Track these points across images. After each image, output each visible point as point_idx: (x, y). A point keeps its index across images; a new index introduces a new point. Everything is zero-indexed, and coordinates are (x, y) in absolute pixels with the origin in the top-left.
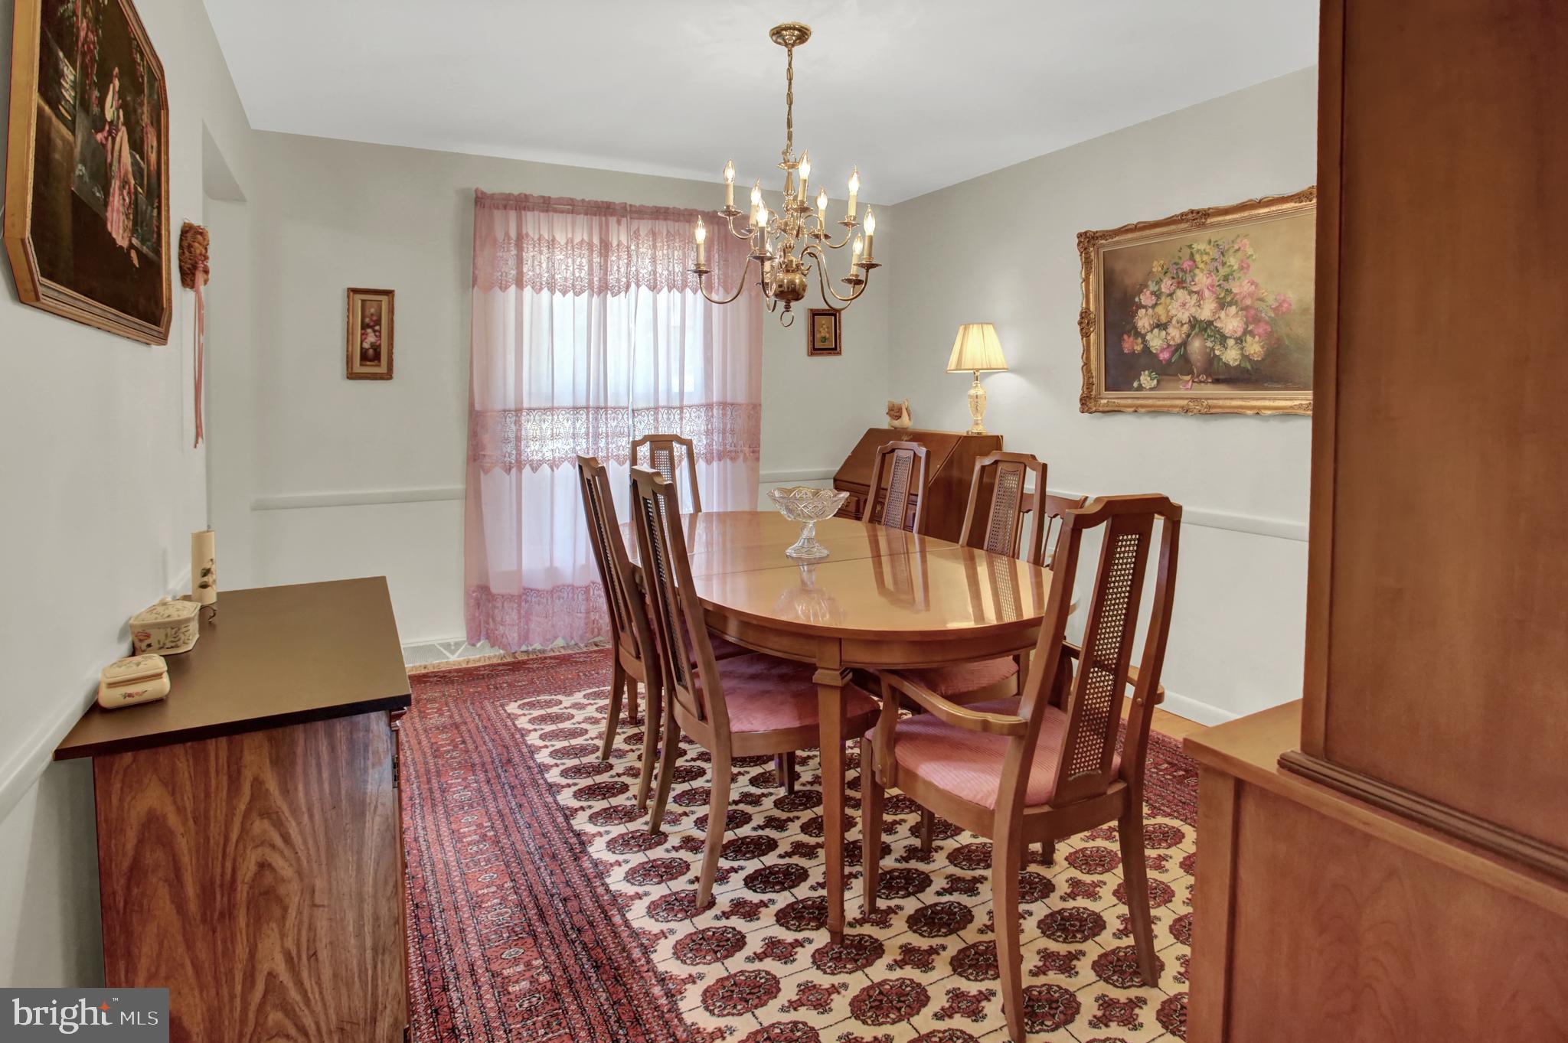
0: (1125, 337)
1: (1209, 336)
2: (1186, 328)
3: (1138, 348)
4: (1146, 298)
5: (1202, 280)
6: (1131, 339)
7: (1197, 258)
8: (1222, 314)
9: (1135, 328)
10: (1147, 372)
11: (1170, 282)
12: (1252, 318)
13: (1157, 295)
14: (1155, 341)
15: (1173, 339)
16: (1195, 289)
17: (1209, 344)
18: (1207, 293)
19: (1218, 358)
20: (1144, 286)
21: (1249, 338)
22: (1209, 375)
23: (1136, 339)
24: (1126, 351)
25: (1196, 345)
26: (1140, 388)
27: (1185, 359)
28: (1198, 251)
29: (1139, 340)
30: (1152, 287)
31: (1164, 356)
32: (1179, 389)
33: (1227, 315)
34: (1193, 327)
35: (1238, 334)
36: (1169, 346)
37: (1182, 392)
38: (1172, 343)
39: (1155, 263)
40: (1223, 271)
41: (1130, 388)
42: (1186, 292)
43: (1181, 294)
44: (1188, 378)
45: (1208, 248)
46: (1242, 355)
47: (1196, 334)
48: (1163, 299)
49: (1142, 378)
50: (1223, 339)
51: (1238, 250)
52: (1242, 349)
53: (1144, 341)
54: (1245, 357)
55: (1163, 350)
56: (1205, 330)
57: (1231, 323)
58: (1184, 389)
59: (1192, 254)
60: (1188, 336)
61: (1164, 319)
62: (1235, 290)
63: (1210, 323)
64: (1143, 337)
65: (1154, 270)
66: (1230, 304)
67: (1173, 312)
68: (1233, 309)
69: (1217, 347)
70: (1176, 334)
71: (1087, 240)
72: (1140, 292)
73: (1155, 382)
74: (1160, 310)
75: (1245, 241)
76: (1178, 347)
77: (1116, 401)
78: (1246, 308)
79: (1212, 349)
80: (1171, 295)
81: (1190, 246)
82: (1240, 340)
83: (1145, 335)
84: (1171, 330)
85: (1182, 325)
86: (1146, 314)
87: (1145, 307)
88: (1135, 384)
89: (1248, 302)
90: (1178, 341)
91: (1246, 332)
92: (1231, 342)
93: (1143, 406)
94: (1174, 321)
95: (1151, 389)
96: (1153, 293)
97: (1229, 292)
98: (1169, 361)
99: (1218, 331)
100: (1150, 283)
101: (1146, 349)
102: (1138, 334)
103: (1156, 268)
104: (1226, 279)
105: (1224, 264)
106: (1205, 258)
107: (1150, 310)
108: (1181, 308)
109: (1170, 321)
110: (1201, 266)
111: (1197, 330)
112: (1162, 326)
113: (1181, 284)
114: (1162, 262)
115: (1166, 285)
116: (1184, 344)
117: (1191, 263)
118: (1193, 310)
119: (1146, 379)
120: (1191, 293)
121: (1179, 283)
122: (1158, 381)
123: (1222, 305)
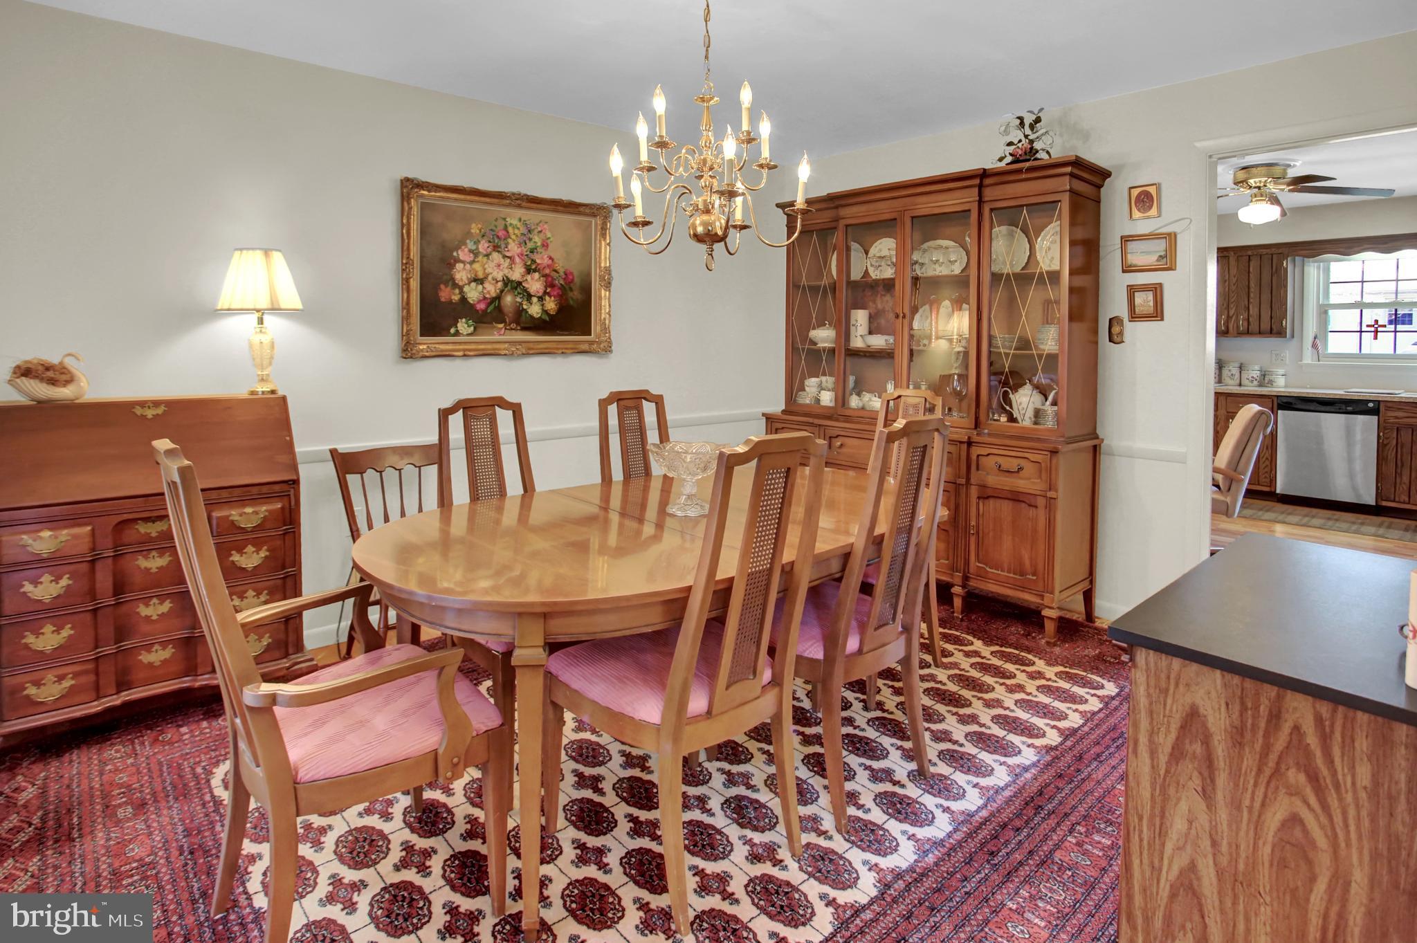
0: (442, 286)
1: (519, 293)
2: (500, 285)
3: (456, 298)
4: (463, 254)
5: (514, 248)
6: (449, 288)
7: (510, 230)
8: (529, 277)
9: (453, 279)
10: (464, 320)
11: (486, 245)
12: (550, 284)
13: (475, 253)
14: (473, 294)
15: (489, 292)
16: (508, 254)
17: (519, 300)
18: (517, 260)
19: (525, 311)
20: (462, 243)
21: (547, 298)
22: (518, 323)
23: (454, 289)
24: (443, 300)
25: (508, 299)
26: (457, 334)
27: (499, 309)
28: (511, 224)
29: (457, 291)
30: (471, 245)
31: (482, 306)
32: (494, 335)
33: (532, 279)
34: (506, 285)
35: (540, 294)
36: (485, 298)
37: (496, 337)
38: (487, 296)
39: (473, 225)
40: (530, 245)
41: (449, 334)
42: (500, 256)
43: (496, 256)
44: (501, 326)
45: (519, 225)
46: (543, 310)
47: (509, 291)
48: (480, 258)
49: (459, 325)
50: (529, 296)
51: (540, 232)
52: (543, 305)
53: (461, 291)
54: (545, 312)
55: (479, 301)
56: (516, 288)
57: (535, 285)
58: (498, 335)
59: (506, 226)
60: (502, 291)
61: (481, 275)
62: (538, 261)
63: (519, 283)
64: (461, 288)
65: (473, 231)
66: (535, 271)
67: (489, 270)
68: (536, 275)
69: (525, 303)
70: (491, 289)
71: (409, 188)
72: (457, 248)
73: (472, 328)
74: (477, 266)
75: (546, 226)
76: (493, 300)
77: (437, 346)
78: (545, 276)
79: (521, 304)
80: (487, 255)
81: (505, 219)
82: (541, 299)
83: (463, 286)
84: (487, 285)
85: (497, 282)
86: (464, 269)
87: (463, 262)
88: (452, 331)
89: (547, 271)
90: (494, 295)
91: (545, 293)
92: (535, 300)
93: (470, 350)
94: (490, 278)
95: (469, 335)
96: (471, 251)
97: (533, 261)
98: (485, 311)
99: (525, 290)
100: (468, 241)
101: (464, 299)
102: (455, 285)
103: (475, 229)
104: (532, 251)
105: (530, 239)
106: (516, 231)
107: (468, 266)
108: (496, 269)
109: (486, 278)
110: (513, 237)
111: (509, 287)
112: (479, 281)
113: (496, 248)
114: (480, 226)
115: (483, 246)
116: (498, 298)
117: (504, 232)
118: (506, 271)
119: (463, 326)
120: (505, 257)
121: (494, 247)
122: (475, 328)
123: (529, 270)
